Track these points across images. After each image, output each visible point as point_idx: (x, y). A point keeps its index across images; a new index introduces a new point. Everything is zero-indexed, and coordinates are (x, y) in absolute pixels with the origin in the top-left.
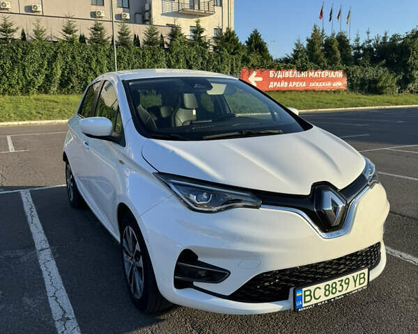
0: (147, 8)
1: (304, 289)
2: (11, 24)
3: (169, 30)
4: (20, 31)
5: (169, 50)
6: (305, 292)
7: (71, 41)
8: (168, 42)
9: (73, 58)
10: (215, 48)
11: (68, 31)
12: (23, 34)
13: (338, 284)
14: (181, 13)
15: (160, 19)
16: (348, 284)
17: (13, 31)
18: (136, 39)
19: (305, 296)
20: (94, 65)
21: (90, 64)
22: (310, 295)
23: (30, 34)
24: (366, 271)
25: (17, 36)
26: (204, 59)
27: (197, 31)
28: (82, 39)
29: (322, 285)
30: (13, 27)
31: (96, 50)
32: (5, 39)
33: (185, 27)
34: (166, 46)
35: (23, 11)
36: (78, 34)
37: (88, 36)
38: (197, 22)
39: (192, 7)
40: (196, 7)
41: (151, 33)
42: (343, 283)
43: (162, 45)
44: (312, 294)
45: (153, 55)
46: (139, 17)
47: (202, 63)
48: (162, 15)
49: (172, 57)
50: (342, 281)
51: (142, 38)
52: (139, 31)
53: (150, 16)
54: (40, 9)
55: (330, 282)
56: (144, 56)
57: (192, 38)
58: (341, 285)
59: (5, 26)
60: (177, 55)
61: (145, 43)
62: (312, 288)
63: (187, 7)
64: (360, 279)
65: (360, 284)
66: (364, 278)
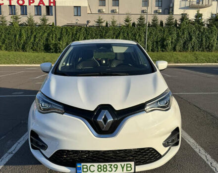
0: (171, 5)
1: (82, 164)
2: (102, 19)
3: (180, 17)
5: (179, 28)
6: (83, 165)
7: (128, 26)
8: (179, 23)
9: (128, 34)
10: (208, 25)
11: (127, 21)
12: (107, 23)
13: (108, 167)
14: (191, 7)
15: (177, 11)
16: (117, 168)
17: (102, 22)
18: (162, 23)
19: (83, 168)
20: (137, 37)
21: (135, 37)
22: (87, 168)
23: (110, 23)
24: (133, 163)
25: (104, 24)
26: (200, 31)
27: (199, 16)
28: (134, 24)
29: (96, 165)
31: (139, 30)
32: (99, 26)
33: (192, 15)
34: (178, 26)
35: (110, 13)
36: (132, 22)
37: (136, 23)
38: (198, 11)
39: (198, 3)
40: (201, 3)
41: (170, 19)
42: (112, 167)
43: (176, 25)
44: (88, 168)
45: (170, 30)
46: (166, 11)
47: (198, 34)
48: (180, 8)
49: (180, 31)
50: (111, 165)
51: (165, 22)
52: (164, 18)
53: (173, 10)
54: (117, 11)
55: (102, 164)
56: (164, 31)
57: (194, 20)
58: (110, 167)
59: (99, 20)
60: (183, 30)
61: (166, 24)
62: (89, 165)
63: (195, 3)
64: (127, 167)
65: (127, 170)
66: (131, 167)
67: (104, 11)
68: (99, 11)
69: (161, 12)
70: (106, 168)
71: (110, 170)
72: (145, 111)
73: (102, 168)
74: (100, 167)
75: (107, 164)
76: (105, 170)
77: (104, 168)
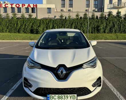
0: (103, 7)
1: (50, 95)
2: (63, 15)
3: (108, 13)
4: (65, 17)
5: (107, 20)
6: (50, 96)
7: (77, 19)
8: (107, 17)
9: (78, 23)
10: (124, 18)
11: (77, 16)
12: (66, 18)
13: (63, 97)
14: (114, 8)
15: (106, 10)
16: (68, 97)
17: (63, 17)
18: (97, 17)
19: (50, 97)
20: (83, 25)
22: (52, 97)
23: (67, 17)
24: (76, 95)
25: (64, 18)
26: (119, 22)
27: (119, 13)
28: (81, 18)
29: (57, 95)
30: (63, 16)
31: (84, 21)
32: (61, 19)
33: (114, 12)
34: (106, 18)
35: (67, 11)
37: (82, 17)
38: (118, 10)
39: (118, 5)
40: (120, 5)
41: (102, 15)
43: (105, 18)
44: (53, 97)
45: (101, 21)
46: (100, 10)
47: (118, 23)
48: (108, 9)
49: (108, 22)
50: (65, 96)
51: (99, 16)
52: (98, 14)
53: (104, 10)
54: (72, 10)
55: (60, 95)
56: (98, 22)
57: (116, 15)
59: (61, 15)
60: (110, 21)
61: (100, 18)
62: (53, 95)
63: (116, 5)
64: (73, 97)
65: (73, 99)
66: (75, 97)
67: (64, 10)
68: (61, 10)
69: (97, 10)
70: (62, 97)
71: (64, 98)
72: (83, 68)
73: (60, 97)
74: (59, 97)
75: (63, 95)
76: (62, 98)
77: (61, 97)
